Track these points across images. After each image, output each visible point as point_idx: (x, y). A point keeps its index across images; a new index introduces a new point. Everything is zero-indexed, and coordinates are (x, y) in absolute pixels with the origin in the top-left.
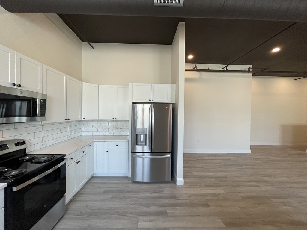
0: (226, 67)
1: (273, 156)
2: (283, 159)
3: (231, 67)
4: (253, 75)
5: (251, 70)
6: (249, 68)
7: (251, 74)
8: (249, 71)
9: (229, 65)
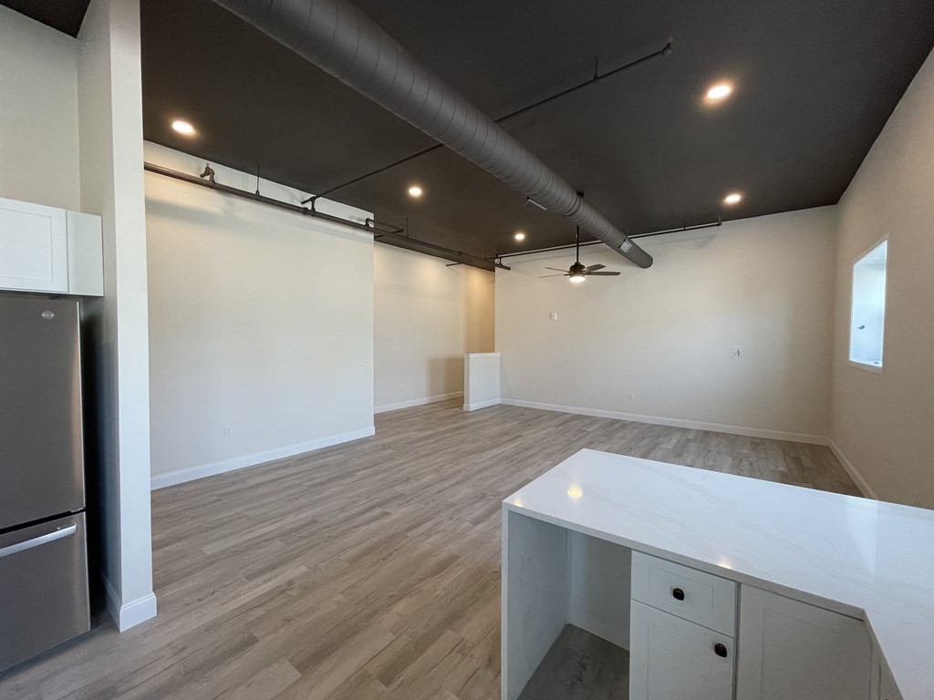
0: (312, 200)
1: (415, 430)
2: (429, 432)
3: (323, 205)
4: (377, 239)
5: (372, 225)
6: (368, 220)
7: (371, 236)
8: (366, 228)
9: (318, 196)
